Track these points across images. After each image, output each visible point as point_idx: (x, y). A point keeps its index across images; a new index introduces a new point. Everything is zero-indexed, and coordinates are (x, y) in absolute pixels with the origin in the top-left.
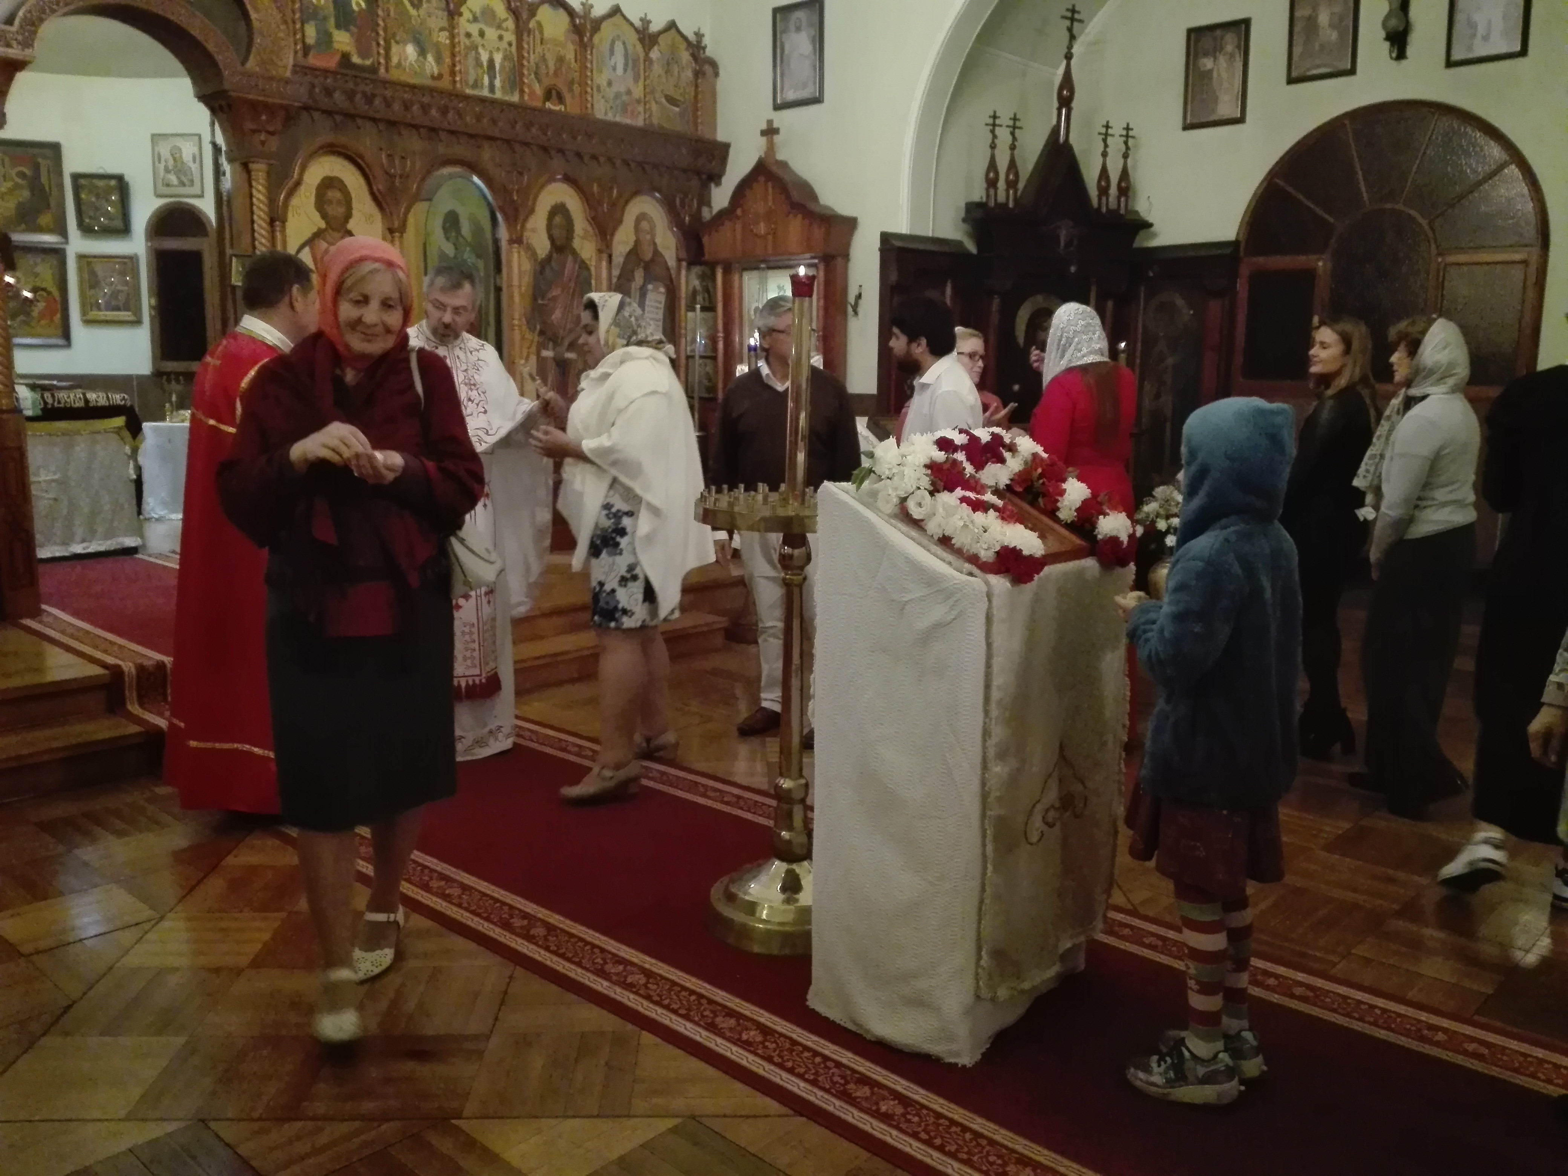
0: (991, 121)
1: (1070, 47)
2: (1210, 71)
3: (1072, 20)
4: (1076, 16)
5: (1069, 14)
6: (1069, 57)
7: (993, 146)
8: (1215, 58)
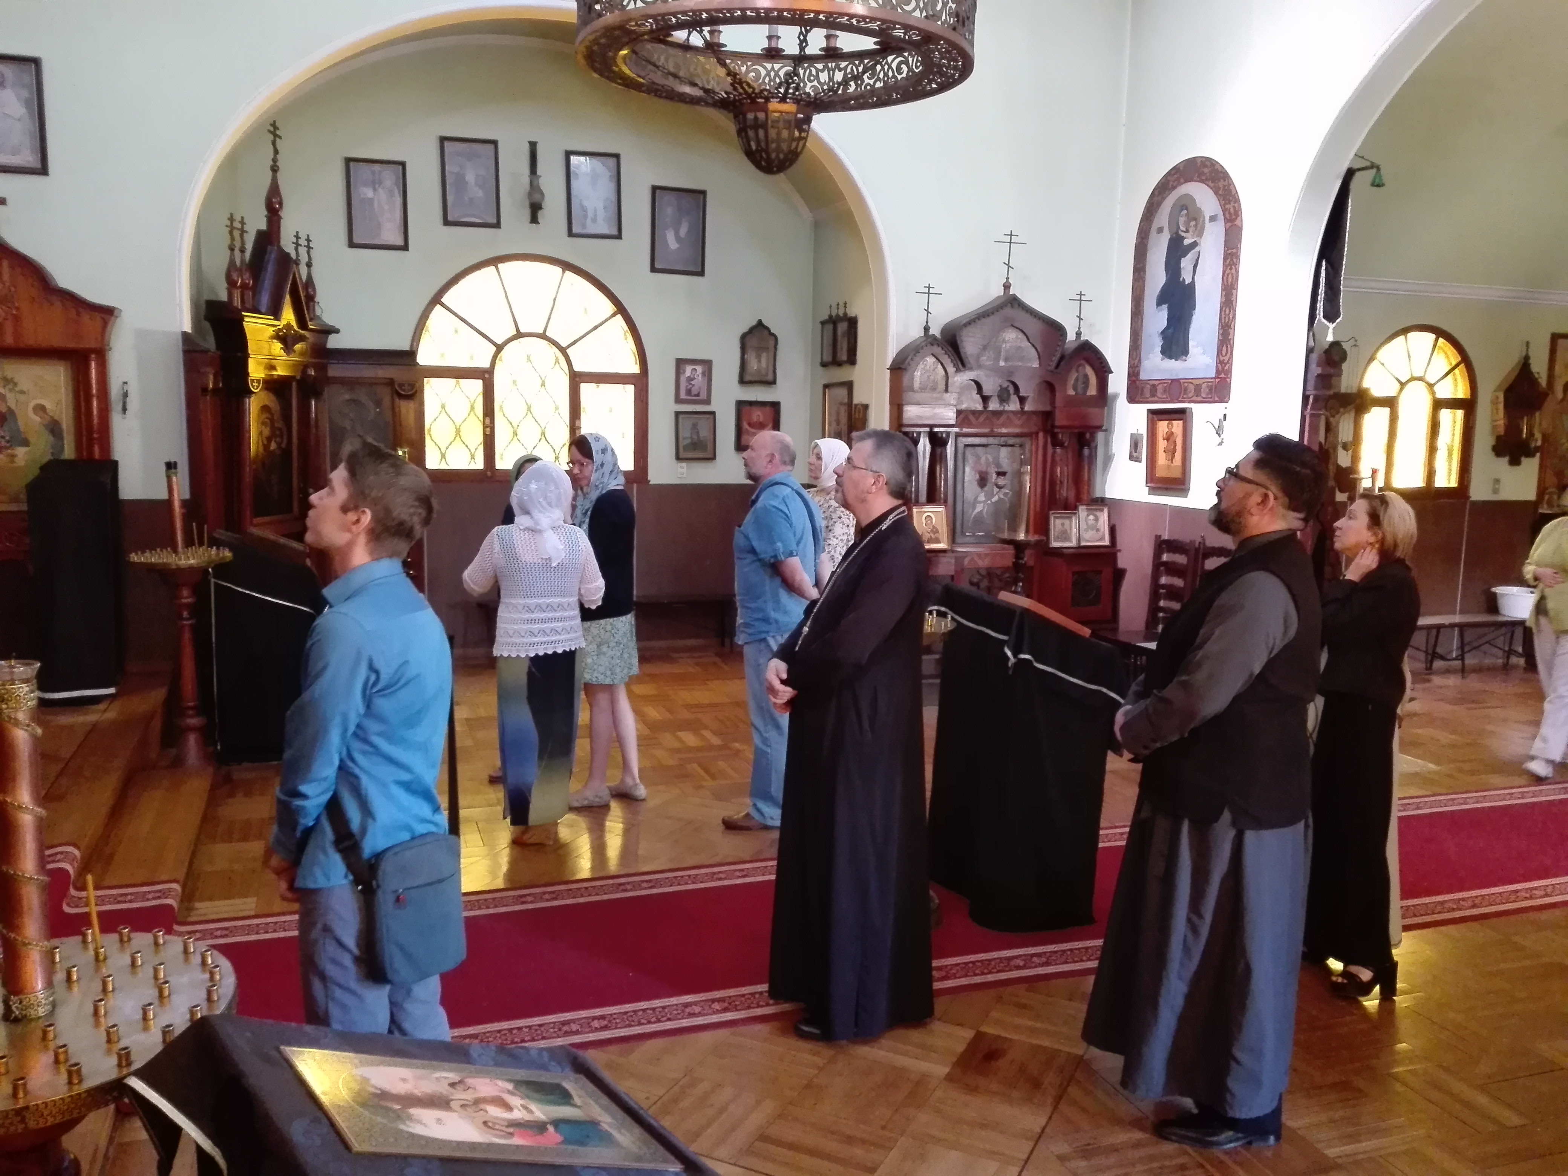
0: (228, 223)
1: (275, 160)
2: (371, 200)
3: (275, 136)
4: (278, 132)
5: (272, 129)
6: (275, 169)
7: (232, 249)
8: (375, 190)
